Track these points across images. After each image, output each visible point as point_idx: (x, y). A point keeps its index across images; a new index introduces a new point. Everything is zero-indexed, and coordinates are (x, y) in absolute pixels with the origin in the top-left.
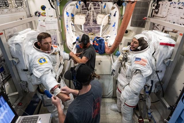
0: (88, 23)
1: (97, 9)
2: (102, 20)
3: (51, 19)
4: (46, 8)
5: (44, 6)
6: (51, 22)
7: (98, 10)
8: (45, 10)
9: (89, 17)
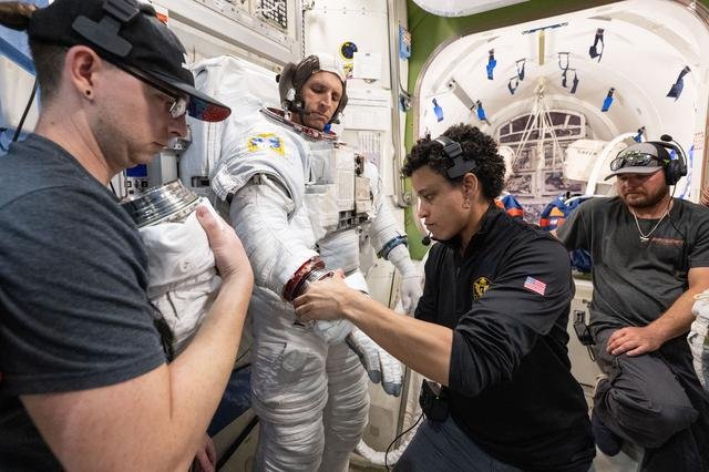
0: (524, 189)
1: (566, 132)
2: (593, 162)
3: (369, 92)
4: (356, 50)
5: (351, 44)
6: (366, 103)
7: (574, 137)
8: (351, 57)
9: (527, 164)
